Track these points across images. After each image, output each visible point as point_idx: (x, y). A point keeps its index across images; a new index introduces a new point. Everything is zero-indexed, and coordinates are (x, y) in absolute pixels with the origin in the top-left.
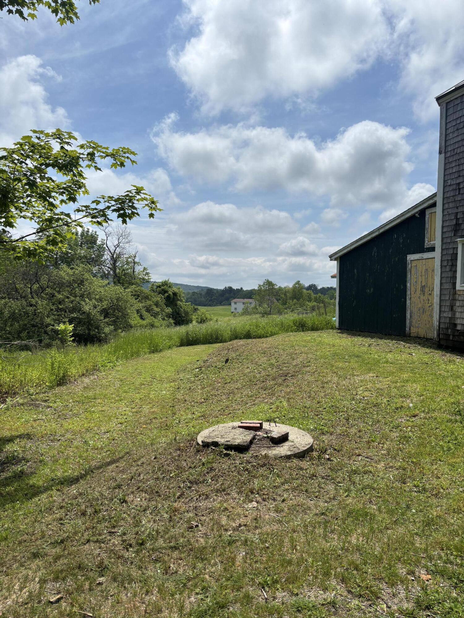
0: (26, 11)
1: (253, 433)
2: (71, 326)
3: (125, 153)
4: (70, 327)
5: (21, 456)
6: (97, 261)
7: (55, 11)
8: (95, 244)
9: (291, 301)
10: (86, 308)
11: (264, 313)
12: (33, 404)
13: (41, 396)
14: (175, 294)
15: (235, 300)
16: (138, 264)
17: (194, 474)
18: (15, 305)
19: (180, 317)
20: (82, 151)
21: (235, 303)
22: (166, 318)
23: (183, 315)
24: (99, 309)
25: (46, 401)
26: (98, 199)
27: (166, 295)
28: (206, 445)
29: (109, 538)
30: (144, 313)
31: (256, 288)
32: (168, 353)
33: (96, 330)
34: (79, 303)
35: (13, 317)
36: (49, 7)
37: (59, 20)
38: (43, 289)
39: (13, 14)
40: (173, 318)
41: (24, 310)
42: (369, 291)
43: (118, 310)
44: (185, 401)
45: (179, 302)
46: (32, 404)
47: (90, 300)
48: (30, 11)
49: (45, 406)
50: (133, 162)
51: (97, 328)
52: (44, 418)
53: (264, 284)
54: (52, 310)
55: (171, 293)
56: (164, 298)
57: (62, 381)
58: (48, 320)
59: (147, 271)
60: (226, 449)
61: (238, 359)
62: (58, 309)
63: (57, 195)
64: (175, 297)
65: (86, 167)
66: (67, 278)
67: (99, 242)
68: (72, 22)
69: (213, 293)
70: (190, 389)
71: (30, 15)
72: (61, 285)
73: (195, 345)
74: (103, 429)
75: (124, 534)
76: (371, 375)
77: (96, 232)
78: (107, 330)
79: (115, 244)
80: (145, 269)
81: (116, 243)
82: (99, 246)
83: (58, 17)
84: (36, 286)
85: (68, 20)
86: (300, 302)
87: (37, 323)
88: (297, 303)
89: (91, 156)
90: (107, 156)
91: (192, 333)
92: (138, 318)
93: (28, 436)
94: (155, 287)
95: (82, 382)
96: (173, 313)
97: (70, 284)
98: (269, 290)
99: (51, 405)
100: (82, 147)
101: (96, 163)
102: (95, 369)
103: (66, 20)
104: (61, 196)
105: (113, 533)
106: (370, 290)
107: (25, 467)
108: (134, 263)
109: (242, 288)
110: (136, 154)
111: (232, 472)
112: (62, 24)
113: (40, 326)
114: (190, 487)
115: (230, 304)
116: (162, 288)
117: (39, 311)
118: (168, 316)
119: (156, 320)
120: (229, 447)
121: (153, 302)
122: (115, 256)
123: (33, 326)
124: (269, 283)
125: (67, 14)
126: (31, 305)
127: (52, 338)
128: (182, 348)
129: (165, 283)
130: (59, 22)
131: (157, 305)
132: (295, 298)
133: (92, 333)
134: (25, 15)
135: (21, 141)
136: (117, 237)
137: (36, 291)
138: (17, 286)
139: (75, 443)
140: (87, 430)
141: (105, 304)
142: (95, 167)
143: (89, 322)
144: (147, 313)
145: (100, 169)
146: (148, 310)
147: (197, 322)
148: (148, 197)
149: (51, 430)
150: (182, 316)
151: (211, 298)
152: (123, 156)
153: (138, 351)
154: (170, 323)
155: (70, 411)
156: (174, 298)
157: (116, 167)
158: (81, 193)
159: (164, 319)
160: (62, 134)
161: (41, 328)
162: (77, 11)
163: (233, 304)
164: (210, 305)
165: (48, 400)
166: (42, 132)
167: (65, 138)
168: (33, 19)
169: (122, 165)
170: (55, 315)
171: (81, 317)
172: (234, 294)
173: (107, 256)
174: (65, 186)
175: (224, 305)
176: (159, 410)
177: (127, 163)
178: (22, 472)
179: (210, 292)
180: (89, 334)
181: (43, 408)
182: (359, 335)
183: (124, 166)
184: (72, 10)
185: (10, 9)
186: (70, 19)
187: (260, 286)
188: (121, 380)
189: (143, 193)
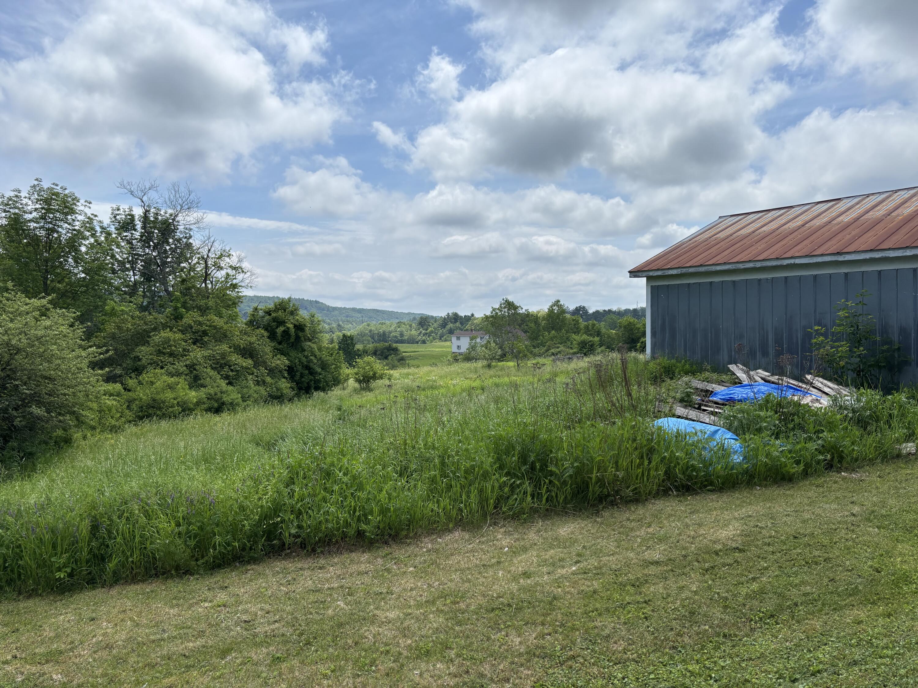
9: (546, 334)
14: (299, 327)
15: (458, 334)
19: (310, 373)
21: (458, 338)
27: (280, 330)
31: (490, 314)
40: (292, 377)
45: (308, 343)
53: (501, 307)
55: (292, 326)
86: (561, 334)
94: (260, 314)
96: (292, 366)
98: (508, 316)
115: (451, 340)
121: (236, 346)
124: (510, 305)
129: (283, 305)
132: (553, 328)
151: (427, 330)
156: (297, 337)
163: (454, 339)
172: (460, 323)
175: (445, 340)
187: (494, 310)
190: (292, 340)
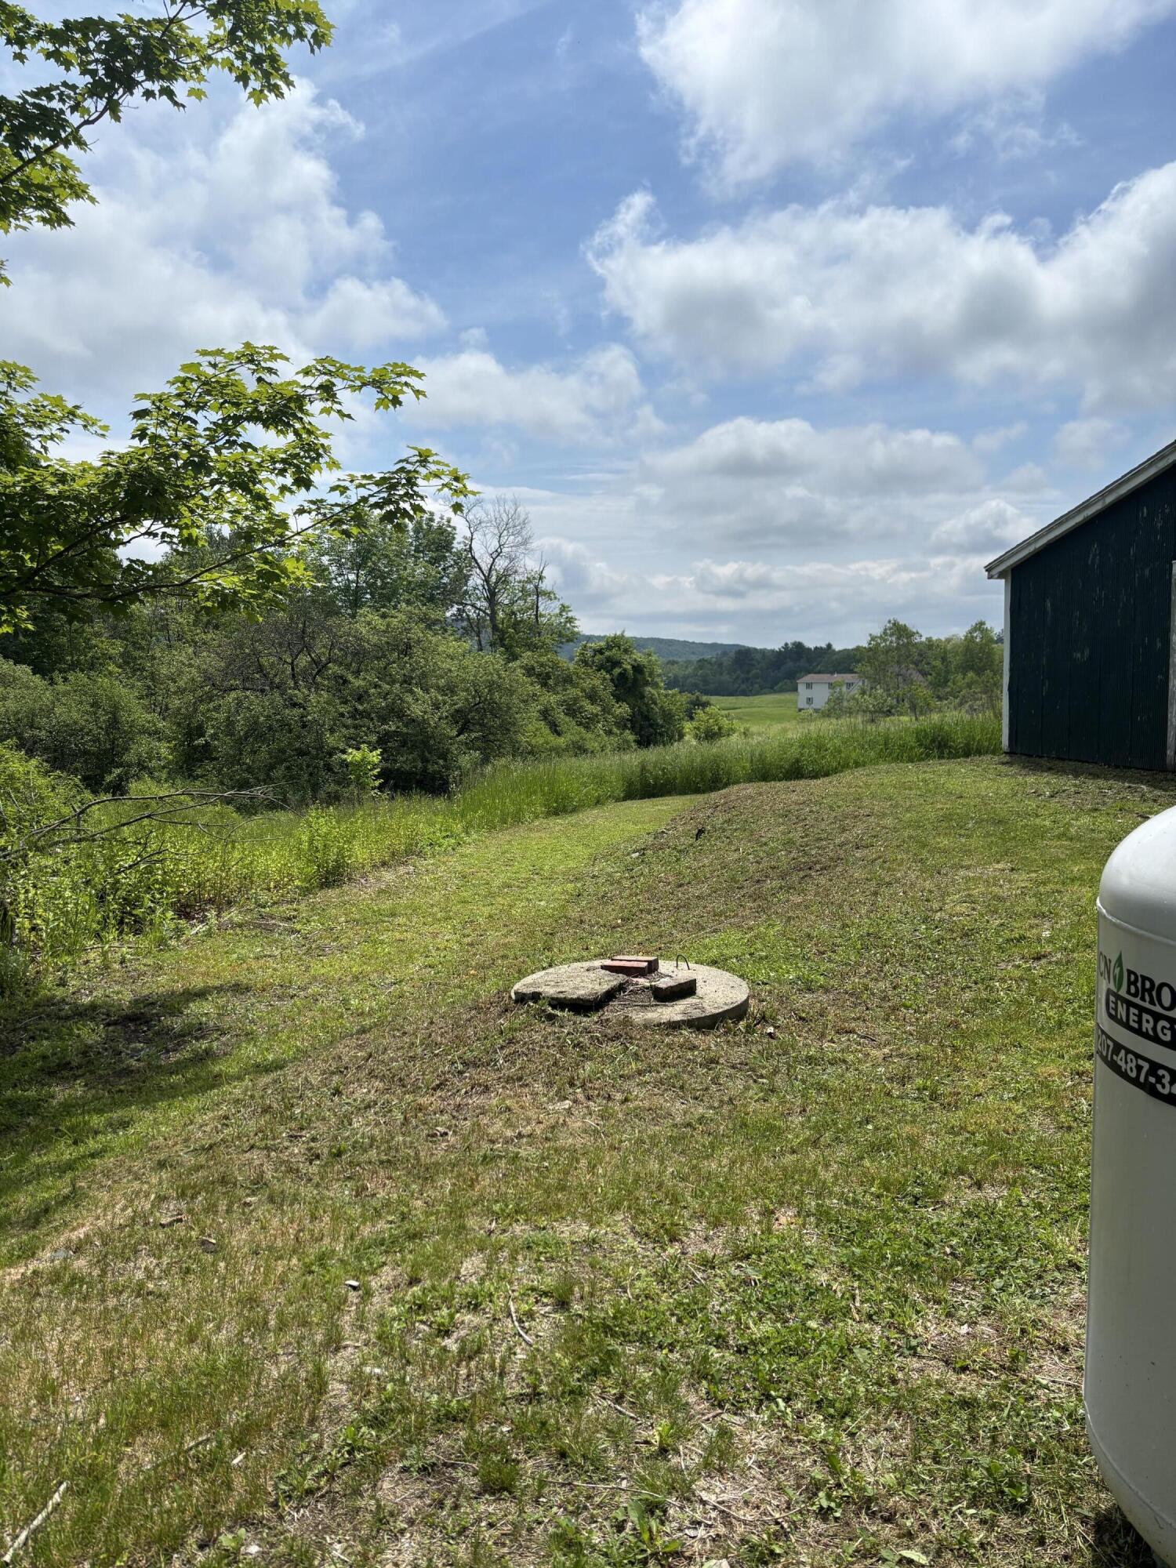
0: (180, 87)
1: (620, 978)
2: (374, 753)
3: (399, 375)
4: (375, 757)
5: (211, 1024)
6: (454, 592)
7: (243, 78)
8: (448, 551)
9: (960, 676)
10: (417, 710)
11: (875, 712)
12: (263, 926)
13: (284, 907)
14: (638, 669)
15: (809, 678)
16: (548, 595)
17: (475, 1050)
18: (259, 705)
19: (651, 725)
20: (307, 381)
21: (809, 686)
22: (615, 730)
23: (660, 722)
24: (445, 711)
25: (289, 919)
26: (342, 483)
27: (617, 671)
28: (522, 999)
29: (286, 1144)
30: (561, 717)
31: (865, 645)
32: (589, 816)
33: (441, 762)
34: (400, 699)
35: (256, 733)
36: (230, 70)
37: (251, 95)
38: (320, 667)
39: (154, 98)
40: (633, 728)
41: (278, 717)
42: (1079, 655)
43: (492, 714)
44: (582, 922)
45: (648, 689)
46: (260, 926)
47: (427, 691)
48: (192, 84)
49: (286, 930)
50: (418, 393)
51: (444, 756)
52: (277, 953)
53: (885, 633)
54: (342, 715)
55: (629, 667)
56: (612, 680)
57: (332, 876)
58: (331, 740)
59: (570, 614)
60: (554, 1007)
61: (724, 830)
62: (355, 713)
63: (273, 477)
64: (639, 677)
65: (321, 412)
66: (374, 639)
67: (457, 546)
68: (280, 95)
69: (752, 659)
70: (603, 897)
71: (192, 92)
72: (359, 657)
73: (662, 796)
74: (390, 978)
75: (314, 1139)
76: (1000, 866)
77: (449, 521)
78: (465, 761)
79: (492, 549)
80: (563, 608)
81: (495, 544)
82: (459, 555)
83: (249, 89)
84: (303, 661)
85: (270, 91)
86: (983, 678)
87: (308, 746)
88: (976, 682)
89: (327, 390)
90: (364, 384)
91: (655, 767)
92: (546, 731)
93: (239, 989)
94: (589, 653)
95: (378, 880)
96: (633, 715)
97: (380, 652)
98: (898, 648)
99: (298, 927)
100: (307, 372)
101: (340, 403)
102: (412, 851)
103: (266, 92)
104: (280, 478)
105: (296, 1137)
106: (1082, 654)
107: (215, 1044)
108: (538, 593)
109: (829, 646)
110: (423, 375)
111: (548, 1047)
112: (258, 103)
113: (314, 752)
114: (461, 1073)
115: (795, 689)
116: (607, 653)
117: (309, 718)
118: (622, 724)
119: (589, 735)
120: (560, 1003)
121: (583, 690)
122: (493, 579)
123: (301, 753)
124: (900, 631)
125: (268, 81)
126: (294, 705)
127: (343, 782)
128: (629, 803)
129: (615, 643)
130: (252, 100)
131: (592, 697)
132: (972, 668)
133: (431, 768)
134: (181, 97)
135: (183, 375)
136: (496, 531)
137: (304, 671)
138: (263, 661)
139: (323, 1003)
140: (356, 978)
141: (461, 699)
142: (339, 412)
143: (425, 743)
144: (567, 719)
145: (349, 416)
146: (572, 711)
147: (697, 737)
148: (445, 469)
149: (282, 977)
150: (657, 724)
151: (748, 672)
152: (396, 383)
153: (520, 809)
154: (627, 742)
155: (334, 941)
156: (635, 680)
157: (387, 407)
158: (324, 466)
159: (609, 733)
160: (258, 353)
161: (316, 757)
162: (286, 70)
163: (801, 688)
164: (745, 693)
165: (295, 917)
166: (219, 352)
167: (265, 360)
168: (200, 99)
169: (396, 401)
170: (347, 727)
171: (405, 730)
172: (809, 661)
173: (476, 580)
174: (284, 456)
175: (781, 691)
176: (519, 940)
177: (407, 397)
178: (208, 1053)
179: (744, 657)
180: (425, 769)
181: (280, 934)
182: (1050, 769)
183: (400, 403)
184: (277, 70)
185: (147, 90)
186: (274, 89)
187: (873, 638)
188: (464, 877)
189: (434, 462)
190: (629, 685)
